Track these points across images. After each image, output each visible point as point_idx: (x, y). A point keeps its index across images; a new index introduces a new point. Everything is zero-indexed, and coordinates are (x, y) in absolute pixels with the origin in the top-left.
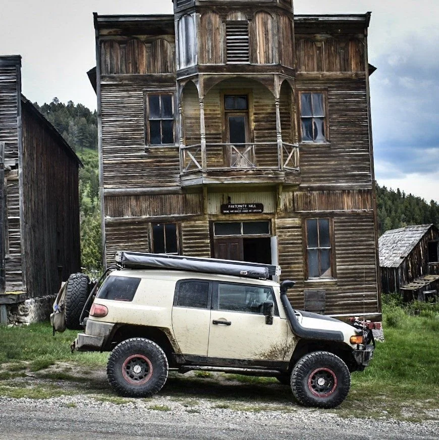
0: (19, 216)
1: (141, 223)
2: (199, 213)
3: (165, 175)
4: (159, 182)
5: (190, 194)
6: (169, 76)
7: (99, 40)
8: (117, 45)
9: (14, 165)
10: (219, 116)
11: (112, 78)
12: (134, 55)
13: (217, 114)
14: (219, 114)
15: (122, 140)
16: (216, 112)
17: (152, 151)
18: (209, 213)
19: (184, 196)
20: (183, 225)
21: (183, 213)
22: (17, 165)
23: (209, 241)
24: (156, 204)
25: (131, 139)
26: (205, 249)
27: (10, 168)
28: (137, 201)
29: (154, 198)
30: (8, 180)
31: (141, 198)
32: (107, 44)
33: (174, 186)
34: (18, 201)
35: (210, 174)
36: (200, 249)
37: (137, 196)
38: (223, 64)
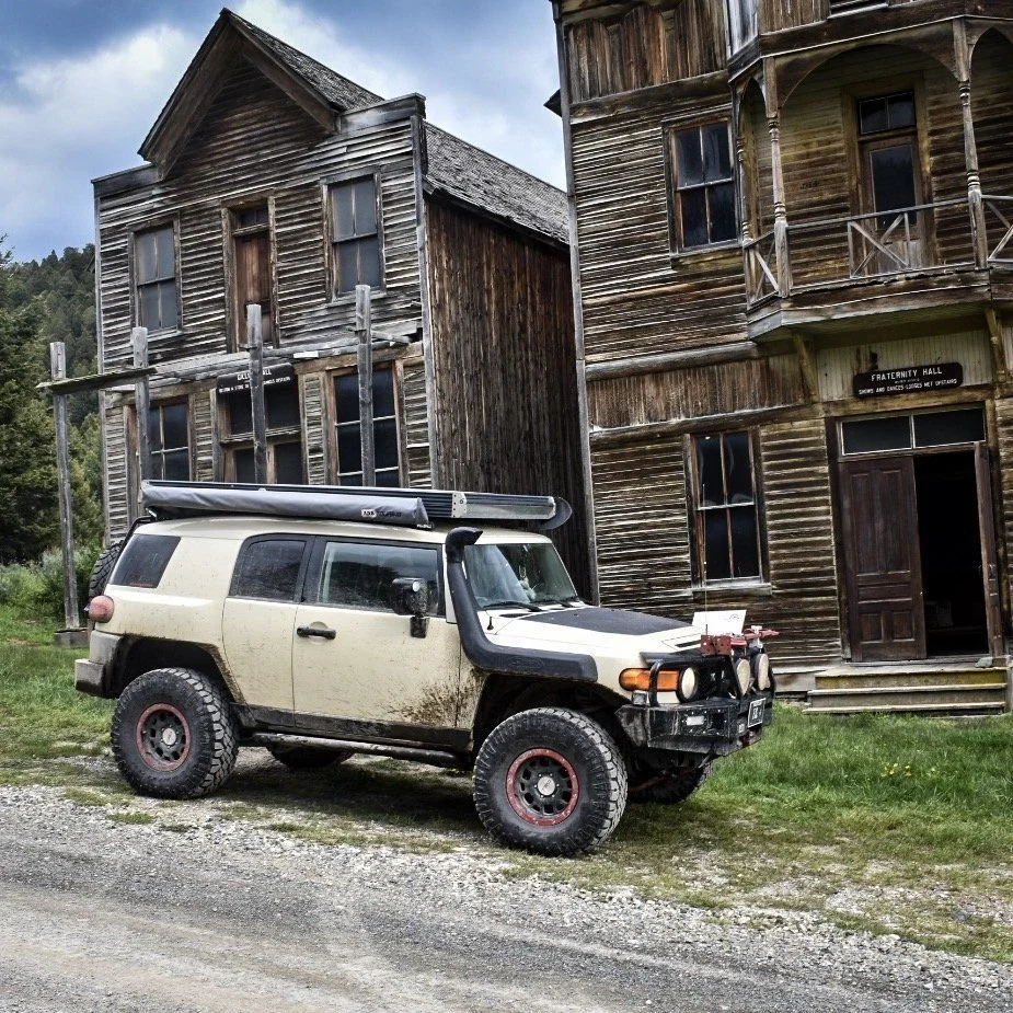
0: (427, 441)
1: (667, 436)
2: (801, 401)
3: (717, 318)
4: (707, 334)
5: (779, 355)
6: (718, 77)
7: (564, 24)
8: (600, 30)
9: (414, 331)
10: (843, 154)
11: (594, 108)
12: (639, 43)
13: (836, 150)
14: (840, 149)
15: (619, 246)
16: (832, 146)
17: (688, 262)
18: (825, 398)
19: (763, 361)
20: (763, 433)
21: (762, 405)
22: (420, 330)
23: (826, 469)
24: (700, 387)
25: (640, 240)
26: (818, 488)
27: (406, 339)
28: (657, 386)
29: (695, 375)
30: (405, 367)
31: (667, 377)
32: (580, 32)
33: (739, 341)
34: (424, 408)
35: (799, 301)
36: (805, 490)
37: (657, 373)
38: (821, 22)
